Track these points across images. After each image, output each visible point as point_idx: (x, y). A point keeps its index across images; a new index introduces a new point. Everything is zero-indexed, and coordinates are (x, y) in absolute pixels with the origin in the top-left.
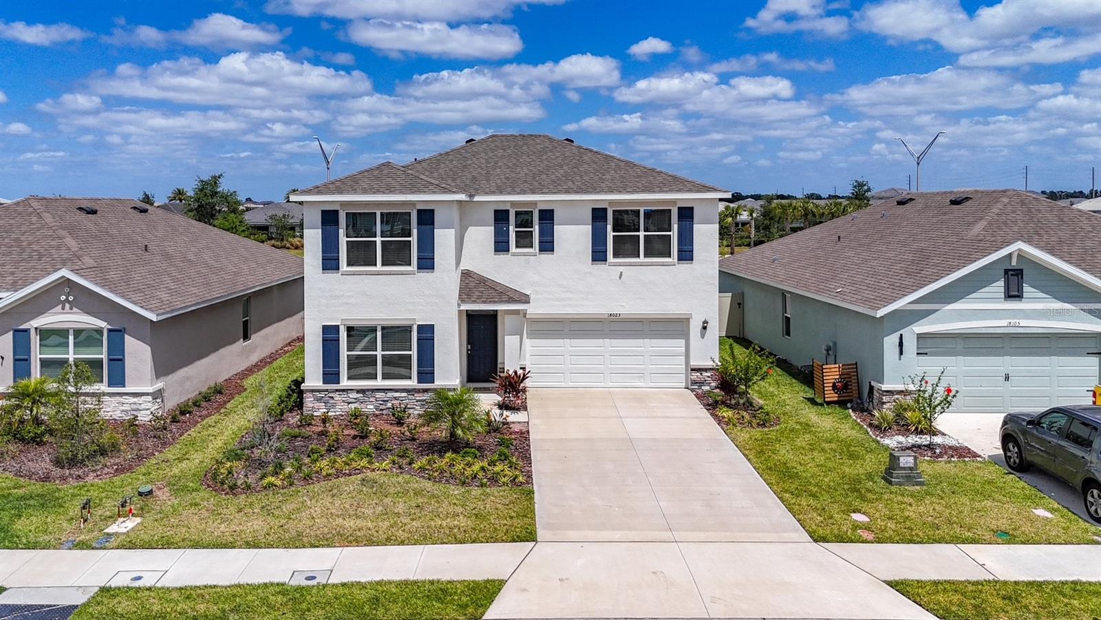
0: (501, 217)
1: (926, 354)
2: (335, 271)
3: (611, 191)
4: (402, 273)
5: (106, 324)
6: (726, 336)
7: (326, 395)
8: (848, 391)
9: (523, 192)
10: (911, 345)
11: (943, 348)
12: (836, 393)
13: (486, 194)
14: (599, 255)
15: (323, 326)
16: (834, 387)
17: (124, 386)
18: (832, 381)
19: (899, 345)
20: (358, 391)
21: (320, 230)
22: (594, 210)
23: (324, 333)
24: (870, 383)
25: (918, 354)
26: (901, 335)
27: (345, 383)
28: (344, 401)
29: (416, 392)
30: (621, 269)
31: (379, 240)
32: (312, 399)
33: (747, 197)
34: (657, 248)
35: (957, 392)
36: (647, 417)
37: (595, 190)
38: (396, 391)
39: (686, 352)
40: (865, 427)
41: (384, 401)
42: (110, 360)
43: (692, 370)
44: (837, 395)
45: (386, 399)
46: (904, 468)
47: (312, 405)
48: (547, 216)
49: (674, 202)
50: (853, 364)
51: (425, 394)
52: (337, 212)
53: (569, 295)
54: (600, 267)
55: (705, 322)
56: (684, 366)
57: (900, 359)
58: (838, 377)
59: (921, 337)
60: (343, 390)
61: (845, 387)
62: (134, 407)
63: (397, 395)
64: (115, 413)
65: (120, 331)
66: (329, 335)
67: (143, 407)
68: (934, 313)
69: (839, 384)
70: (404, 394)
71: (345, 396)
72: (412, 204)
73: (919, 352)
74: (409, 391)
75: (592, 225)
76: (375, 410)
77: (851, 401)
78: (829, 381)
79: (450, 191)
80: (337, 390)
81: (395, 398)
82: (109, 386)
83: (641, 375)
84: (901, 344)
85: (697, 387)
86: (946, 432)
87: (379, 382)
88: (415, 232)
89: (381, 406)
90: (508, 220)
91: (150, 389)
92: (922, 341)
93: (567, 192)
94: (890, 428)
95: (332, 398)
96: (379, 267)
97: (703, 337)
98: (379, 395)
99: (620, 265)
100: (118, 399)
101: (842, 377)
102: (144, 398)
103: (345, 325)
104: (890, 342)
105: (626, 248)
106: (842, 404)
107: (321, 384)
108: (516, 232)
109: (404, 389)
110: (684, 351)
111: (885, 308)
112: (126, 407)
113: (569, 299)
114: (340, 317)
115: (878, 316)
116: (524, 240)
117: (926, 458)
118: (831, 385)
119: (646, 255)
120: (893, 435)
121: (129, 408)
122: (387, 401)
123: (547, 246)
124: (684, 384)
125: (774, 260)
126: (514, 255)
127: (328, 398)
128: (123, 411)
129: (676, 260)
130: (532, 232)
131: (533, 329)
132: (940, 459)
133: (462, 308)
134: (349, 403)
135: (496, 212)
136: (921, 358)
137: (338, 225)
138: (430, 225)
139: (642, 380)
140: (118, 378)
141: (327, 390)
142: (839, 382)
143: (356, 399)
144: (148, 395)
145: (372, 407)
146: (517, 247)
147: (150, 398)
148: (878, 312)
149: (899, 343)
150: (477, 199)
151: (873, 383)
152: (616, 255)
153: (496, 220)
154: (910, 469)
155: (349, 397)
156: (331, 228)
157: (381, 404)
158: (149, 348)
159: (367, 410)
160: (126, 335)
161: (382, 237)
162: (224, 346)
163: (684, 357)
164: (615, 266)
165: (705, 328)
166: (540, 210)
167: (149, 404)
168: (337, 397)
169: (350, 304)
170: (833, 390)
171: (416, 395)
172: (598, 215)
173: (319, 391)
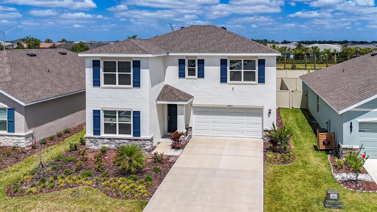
0: (181, 62)
1: (364, 131)
2: (99, 86)
3: (228, 52)
4: (126, 88)
5: (7, 106)
6: (300, 109)
7: (94, 140)
8: (330, 145)
9: (191, 52)
10: (356, 127)
11: (371, 128)
12: (325, 146)
13: (175, 52)
14: (223, 80)
15: (93, 110)
16: (324, 143)
17: (14, 132)
18: (323, 140)
19: (350, 127)
20: (108, 139)
21: (92, 69)
22: (221, 60)
23: (94, 113)
24: (338, 143)
25: (359, 131)
26: (351, 123)
27: (103, 135)
28: (102, 143)
29: (132, 140)
30: (233, 86)
31: (117, 73)
32: (89, 141)
33: (350, 42)
34: (249, 77)
35: (368, 156)
36: (233, 156)
37: (222, 51)
38: (124, 139)
39: (262, 123)
40: (331, 166)
41: (119, 144)
42: (9, 121)
43: (264, 131)
44: (325, 147)
45: (120, 143)
46: (332, 200)
47: (89, 144)
48: (201, 62)
49: (256, 57)
50: (333, 133)
51: (136, 141)
52: (99, 61)
53: (210, 97)
54: (224, 85)
55: (270, 110)
56: (261, 129)
57: (351, 134)
58: (325, 138)
59: (360, 123)
60: (102, 138)
61: (329, 143)
62: (18, 141)
63: (124, 141)
64: (11, 143)
65: (12, 109)
66: (96, 114)
67: (21, 141)
68: (367, 112)
69: (326, 142)
70: (127, 141)
71: (102, 141)
72: (131, 58)
73: (360, 130)
74: (130, 140)
75: (221, 67)
76: (115, 147)
77: (331, 150)
78: (321, 140)
79: (146, 53)
80: (99, 138)
81: (123, 142)
82: (8, 132)
83: (242, 132)
84: (351, 127)
85: (266, 139)
86: (368, 172)
87: (117, 135)
88: (132, 70)
89: (117, 146)
90: (184, 63)
91: (24, 134)
92: (362, 125)
93: (210, 52)
94: (342, 168)
95: (97, 141)
96: (117, 85)
97: (269, 116)
98: (117, 141)
99: (233, 84)
100: (11, 137)
101: (327, 138)
102: (22, 138)
103: (103, 110)
104: (346, 126)
105: (236, 77)
106: (327, 151)
107: (92, 135)
108: (188, 69)
109: (127, 139)
110: (261, 122)
111: (343, 110)
112: (15, 141)
113: (210, 98)
114: (100, 107)
115: (339, 114)
116: (192, 72)
117: (351, 189)
118: (322, 142)
119: (244, 80)
120: (342, 172)
121: (16, 142)
122: (120, 144)
123: (201, 75)
124: (261, 137)
125: (319, 78)
126: (187, 79)
127: (95, 141)
128: (14, 143)
129: (257, 82)
130: (195, 69)
131: (196, 111)
132: (357, 191)
133: (158, 103)
134: (104, 144)
135: (180, 60)
136: (361, 133)
137: (100, 67)
138: (138, 67)
139: (243, 134)
140: (11, 129)
141: (95, 138)
142: (326, 141)
143: (107, 142)
144: (23, 137)
145: (114, 146)
146: (189, 75)
147: (24, 138)
148: (339, 112)
149: (350, 126)
150: (170, 54)
151: (339, 143)
152: (231, 80)
153: (179, 63)
154: (335, 200)
155: (104, 141)
156: (96, 68)
157: (117, 145)
158: (24, 117)
159: (111, 147)
160: (15, 111)
161: (118, 72)
162: (76, 112)
163: (261, 125)
164: (230, 85)
165: (270, 113)
166: (198, 60)
167: (24, 140)
168: (99, 141)
169: (105, 101)
170: (323, 144)
171: (132, 142)
172: (223, 62)
173: (92, 138)
